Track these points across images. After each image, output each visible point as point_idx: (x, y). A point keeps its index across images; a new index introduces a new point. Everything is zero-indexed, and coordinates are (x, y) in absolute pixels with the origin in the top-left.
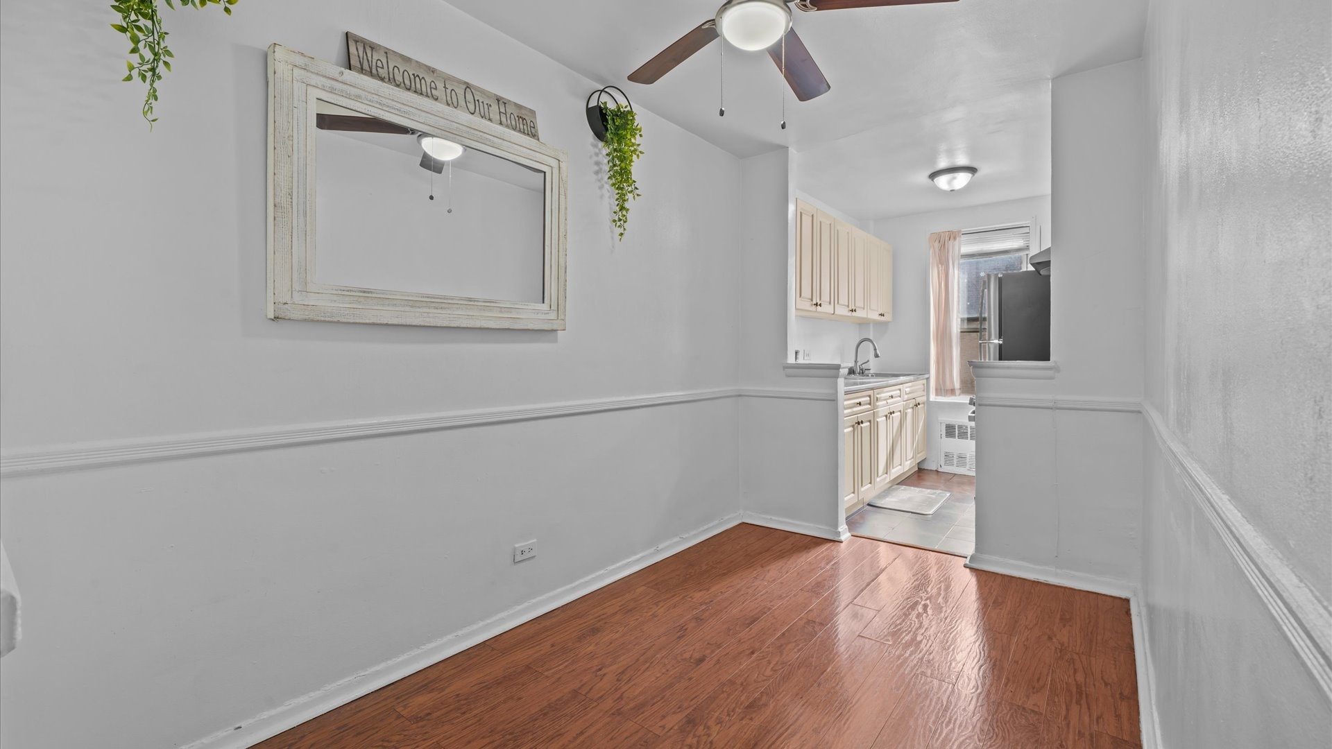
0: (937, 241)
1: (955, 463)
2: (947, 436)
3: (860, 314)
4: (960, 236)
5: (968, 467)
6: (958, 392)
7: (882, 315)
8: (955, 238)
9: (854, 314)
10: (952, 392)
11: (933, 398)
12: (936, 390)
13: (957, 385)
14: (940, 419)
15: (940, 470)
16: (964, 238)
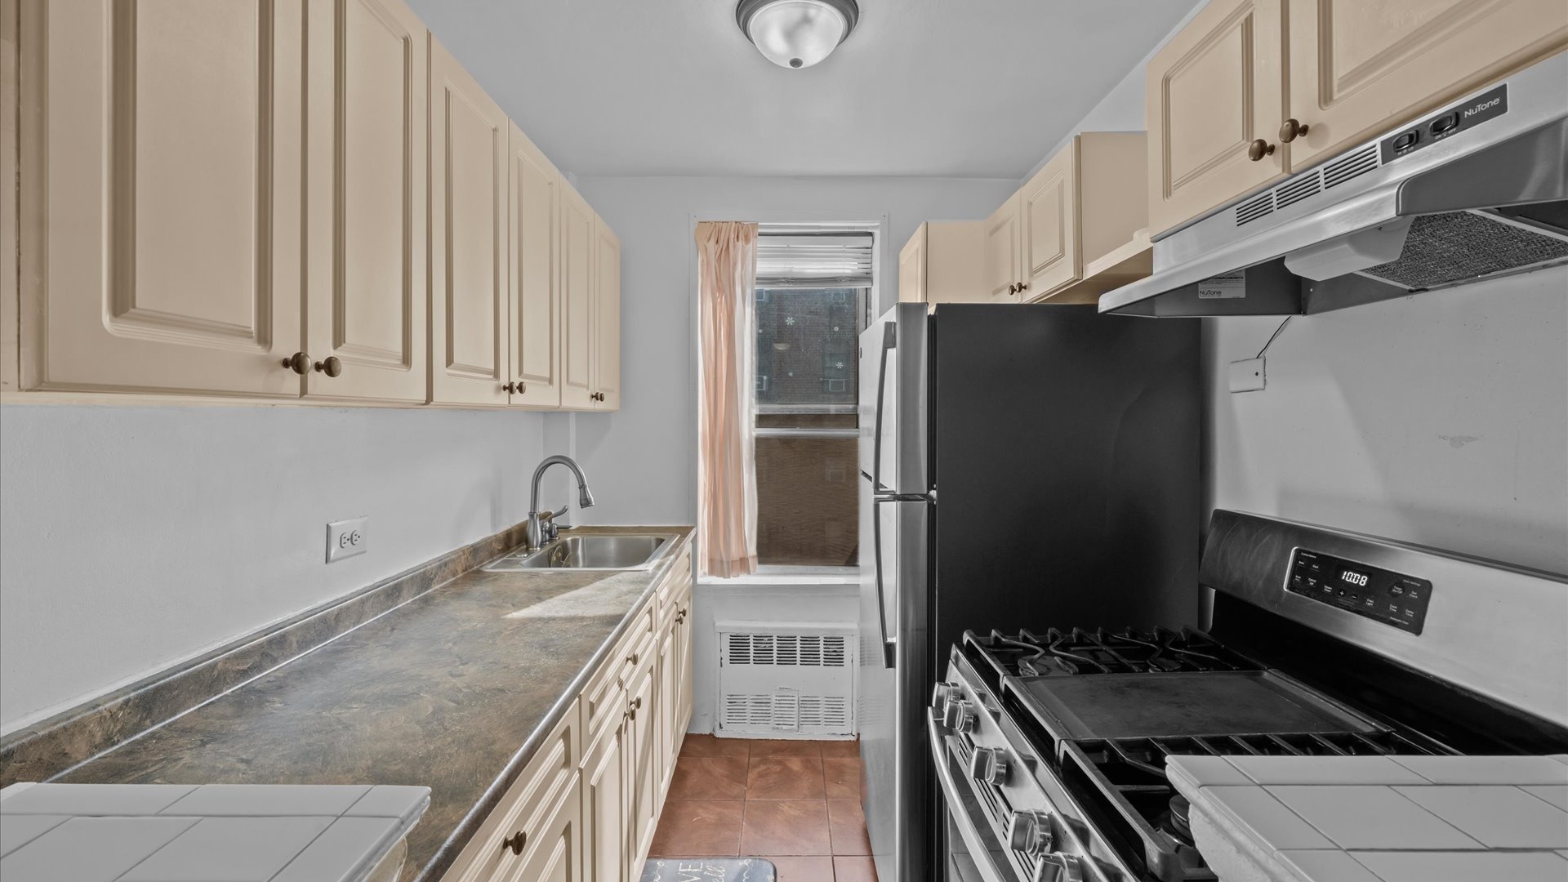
0: (713, 241)
1: (749, 715)
2: (732, 661)
3: (536, 396)
4: (756, 237)
5: (772, 723)
6: (753, 562)
7: (598, 397)
8: (747, 240)
9: (517, 398)
10: (743, 565)
11: (704, 579)
12: (711, 561)
13: (752, 550)
14: (718, 624)
15: (719, 734)
16: (762, 243)
